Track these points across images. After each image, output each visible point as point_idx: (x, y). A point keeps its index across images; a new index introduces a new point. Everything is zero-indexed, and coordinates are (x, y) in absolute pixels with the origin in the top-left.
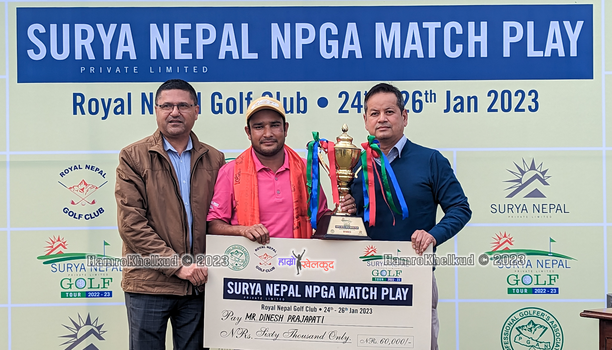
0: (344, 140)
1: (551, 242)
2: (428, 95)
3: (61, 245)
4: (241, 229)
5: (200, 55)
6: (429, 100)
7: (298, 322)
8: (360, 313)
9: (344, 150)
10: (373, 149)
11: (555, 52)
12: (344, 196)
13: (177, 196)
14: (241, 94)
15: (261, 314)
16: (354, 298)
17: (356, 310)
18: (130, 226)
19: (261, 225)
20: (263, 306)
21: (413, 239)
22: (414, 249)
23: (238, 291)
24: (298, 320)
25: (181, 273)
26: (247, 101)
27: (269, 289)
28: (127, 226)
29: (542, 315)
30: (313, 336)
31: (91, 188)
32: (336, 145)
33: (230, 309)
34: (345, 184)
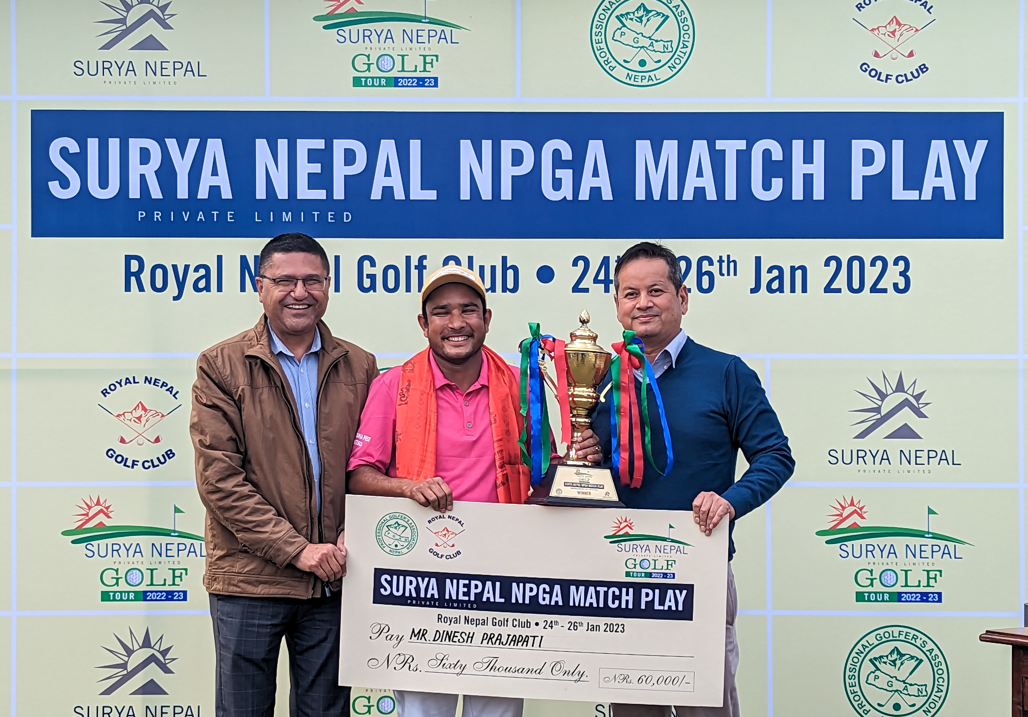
0: (582, 337)
1: (930, 515)
2: (723, 263)
3: (101, 511)
4: (406, 485)
5: (339, 193)
6: (725, 271)
7: (499, 644)
8: (605, 631)
9: (582, 354)
10: (631, 353)
11: (938, 192)
12: (582, 432)
13: (295, 430)
14: (408, 259)
15: (437, 631)
16: (595, 605)
17: (597, 626)
18: (214, 483)
19: (439, 480)
20: (440, 617)
21: (696, 506)
22: (697, 523)
23: (398, 591)
24: (498, 641)
25: (301, 561)
26: (417, 271)
27: (451, 588)
28: (209, 484)
29: (913, 637)
30: (524, 669)
31: (154, 415)
32: (569, 346)
33: (384, 622)
34: (583, 413)
